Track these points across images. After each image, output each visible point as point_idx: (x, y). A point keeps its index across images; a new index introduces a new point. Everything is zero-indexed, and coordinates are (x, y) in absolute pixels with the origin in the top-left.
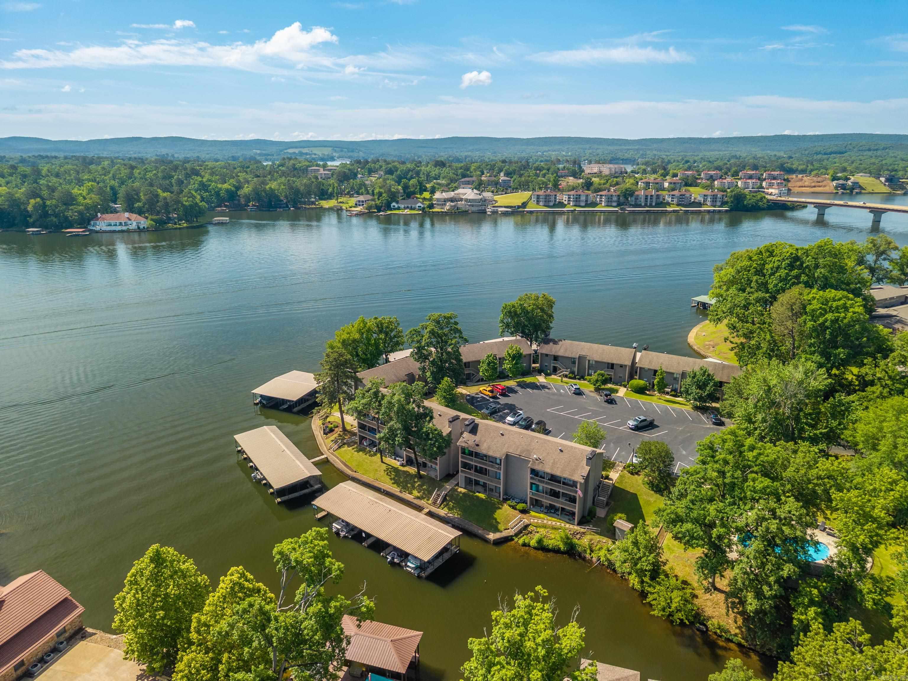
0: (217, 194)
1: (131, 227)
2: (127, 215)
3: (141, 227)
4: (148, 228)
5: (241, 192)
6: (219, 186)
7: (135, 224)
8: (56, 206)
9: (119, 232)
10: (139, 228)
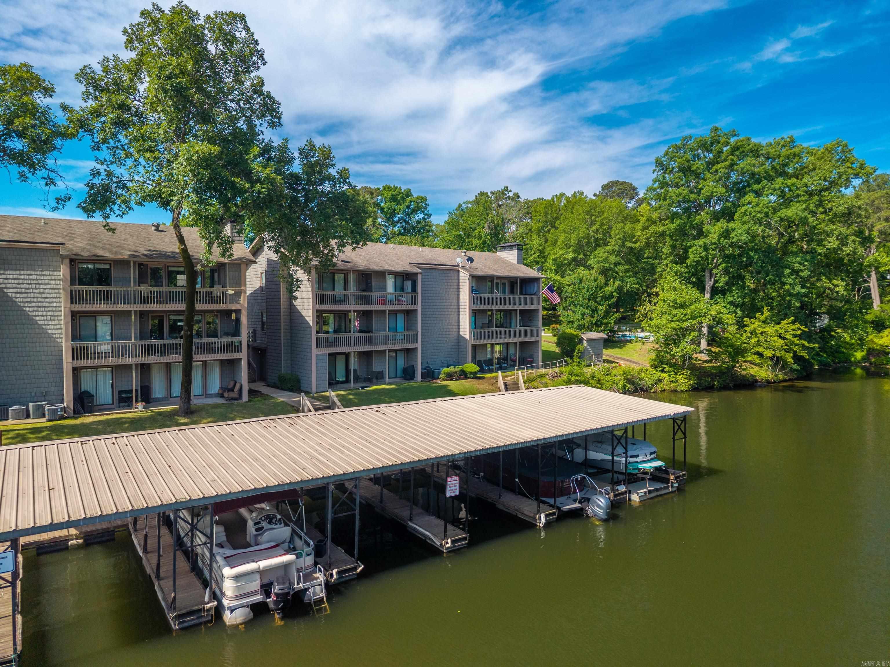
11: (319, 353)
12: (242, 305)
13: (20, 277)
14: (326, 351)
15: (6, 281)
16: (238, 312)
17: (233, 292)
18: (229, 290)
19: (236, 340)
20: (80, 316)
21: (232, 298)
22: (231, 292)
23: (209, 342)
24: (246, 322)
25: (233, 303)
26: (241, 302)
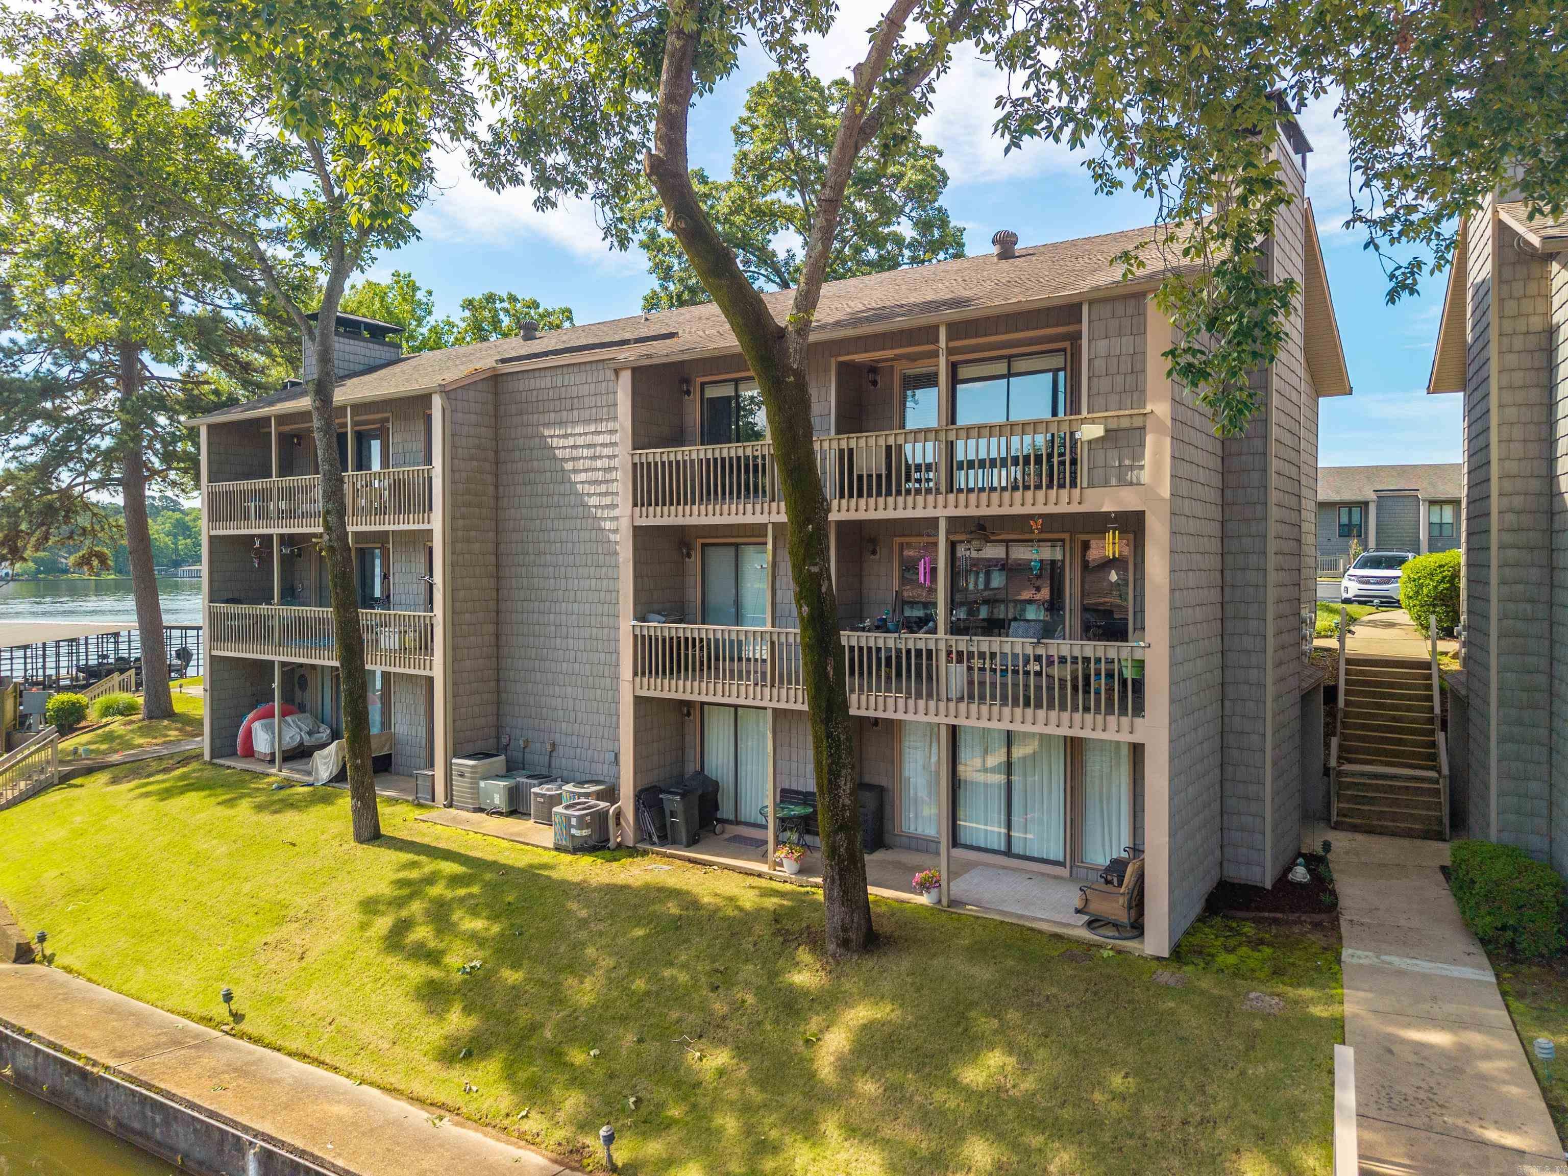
12: (1150, 492)
16: (1134, 520)
17: (1099, 432)
18: (1083, 421)
19: (1125, 653)
20: (704, 545)
21: (1100, 462)
22: (1091, 431)
23: (1015, 656)
24: (1172, 571)
25: (1106, 484)
26: (1145, 476)
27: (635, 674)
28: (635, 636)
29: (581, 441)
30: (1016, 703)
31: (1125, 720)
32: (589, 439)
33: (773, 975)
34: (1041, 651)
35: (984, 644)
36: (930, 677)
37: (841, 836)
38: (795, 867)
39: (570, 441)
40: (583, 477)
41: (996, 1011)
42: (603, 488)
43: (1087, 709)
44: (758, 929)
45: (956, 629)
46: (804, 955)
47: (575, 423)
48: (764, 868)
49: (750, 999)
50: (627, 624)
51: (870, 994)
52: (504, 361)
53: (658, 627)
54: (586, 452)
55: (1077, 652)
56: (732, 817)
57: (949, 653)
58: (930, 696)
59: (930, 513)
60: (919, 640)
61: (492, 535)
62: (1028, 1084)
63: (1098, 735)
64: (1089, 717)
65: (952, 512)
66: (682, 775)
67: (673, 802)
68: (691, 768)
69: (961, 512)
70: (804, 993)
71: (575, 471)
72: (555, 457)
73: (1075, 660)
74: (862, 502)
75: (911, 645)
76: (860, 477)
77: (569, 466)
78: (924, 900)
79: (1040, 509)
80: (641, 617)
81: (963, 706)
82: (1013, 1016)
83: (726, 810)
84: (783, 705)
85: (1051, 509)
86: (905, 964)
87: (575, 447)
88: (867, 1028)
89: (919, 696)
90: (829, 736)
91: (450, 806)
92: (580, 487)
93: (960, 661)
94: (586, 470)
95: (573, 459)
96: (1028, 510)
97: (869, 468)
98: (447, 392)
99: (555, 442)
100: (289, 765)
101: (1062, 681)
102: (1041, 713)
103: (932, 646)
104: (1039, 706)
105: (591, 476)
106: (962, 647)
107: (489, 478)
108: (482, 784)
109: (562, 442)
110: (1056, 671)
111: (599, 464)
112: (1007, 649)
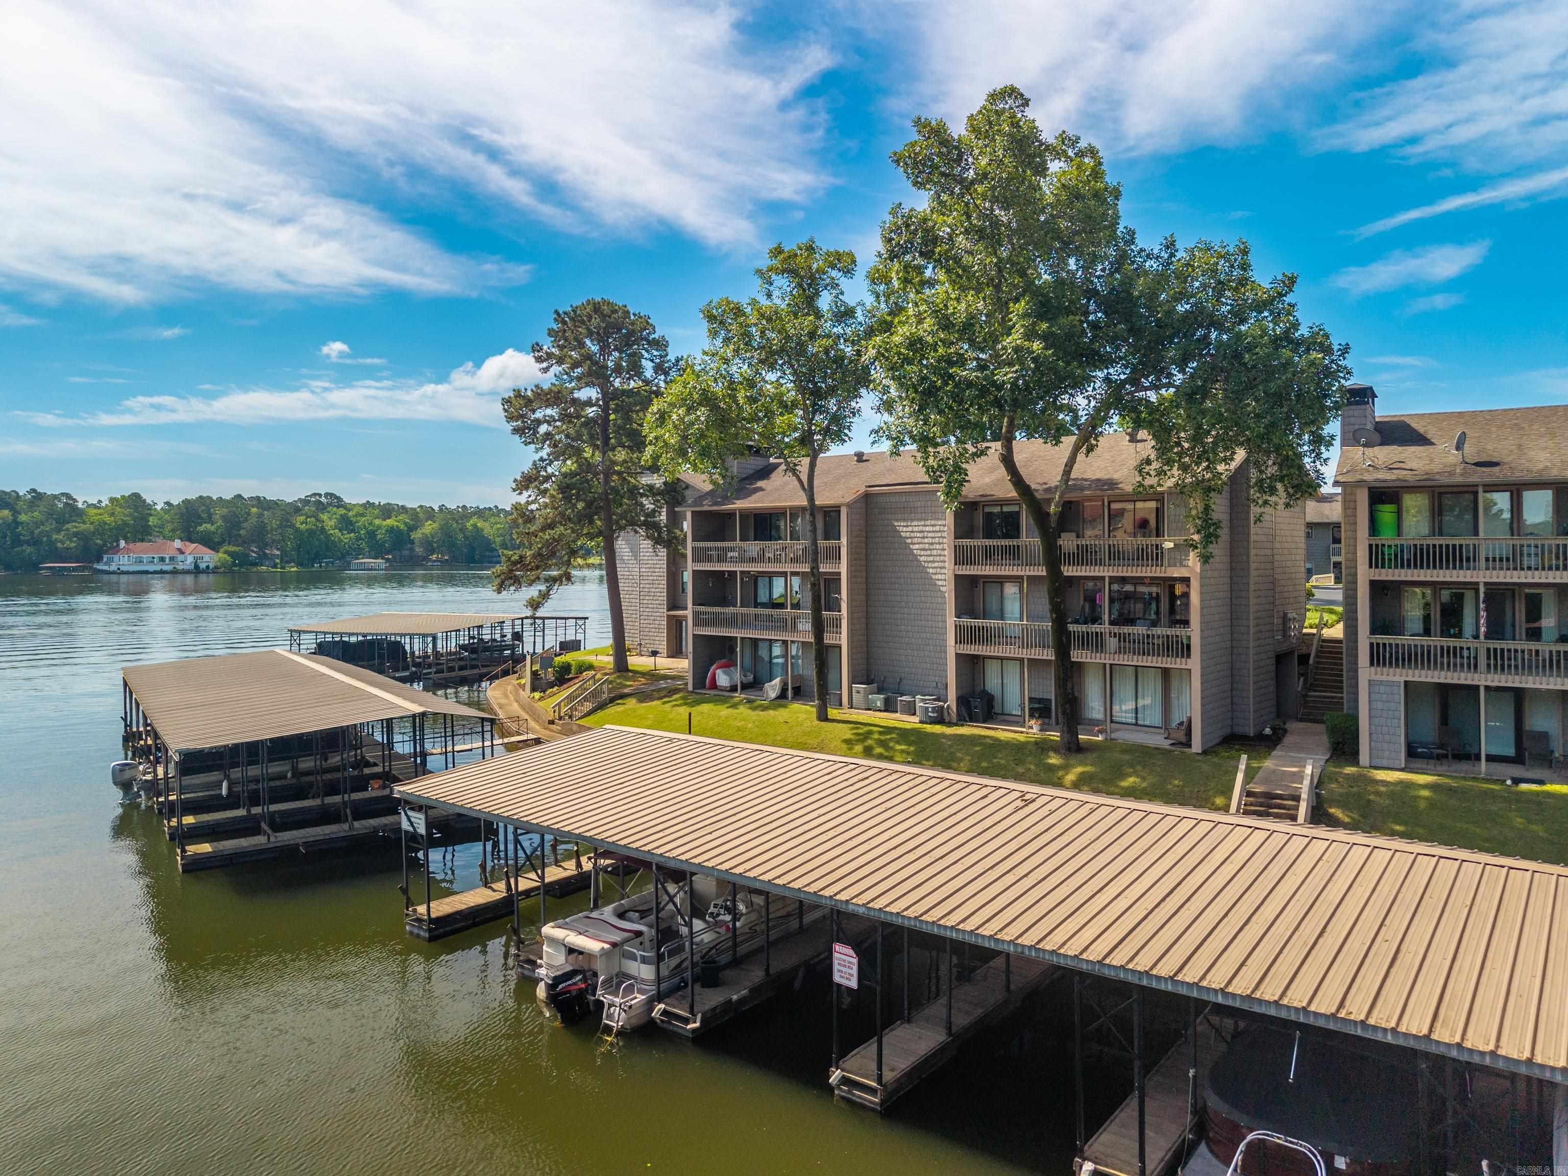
0: (372, 534)
1: (180, 567)
2: (178, 543)
3: (203, 566)
4: (216, 567)
5: (416, 535)
6: (377, 522)
7: (190, 559)
8: (38, 524)
9: (155, 572)
10: (197, 566)
11: (1379, 677)
12: (1192, 570)
13: (924, 529)
14: (1399, 676)
15: (912, 535)
16: (1186, 581)
17: (1171, 545)
18: (1166, 540)
19: (1183, 633)
20: (984, 582)
21: (1173, 556)
22: (1169, 545)
23: (1139, 634)
24: (1201, 601)
25: (1175, 566)
26: (1190, 563)
27: (956, 643)
28: (956, 626)
29: (916, 529)
30: (1139, 654)
31: (1184, 660)
32: (921, 528)
33: (1041, 760)
34: (1149, 632)
35: (1126, 629)
36: (1102, 646)
37: (1067, 706)
38: (1039, 728)
39: (910, 529)
40: (917, 546)
41: (1132, 766)
42: (929, 553)
43: (1168, 656)
44: (1029, 747)
45: (1112, 623)
46: (1051, 754)
47: (912, 520)
48: (1024, 730)
49: (1032, 767)
50: (951, 620)
51: (1082, 764)
52: (870, 486)
53: (966, 621)
54: (918, 535)
55: (1164, 633)
56: (1000, 712)
57: (1110, 633)
58: (1102, 652)
59: (1101, 574)
60: (1095, 628)
61: (864, 574)
62: (1144, 785)
63: (1173, 666)
64: (1169, 659)
65: (1111, 574)
66: (974, 692)
67: (976, 702)
68: (978, 689)
69: (1115, 574)
70: (1053, 765)
71: (913, 544)
72: (901, 537)
73: (1163, 637)
74: (1070, 568)
75: (1093, 630)
76: (1065, 554)
77: (909, 541)
78: (1100, 738)
79: (1149, 574)
80: (958, 616)
81: (1116, 656)
82: (1139, 768)
83: (997, 709)
84: (1032, 657)
85: (1153, 575)
86: (1095, 755)
87: (912, 532)
88: (1082, 773)
89: (1097, 652)
90: (1063, 665)
91: (852, 708)
92: (915, 551)
93: (1115, 636)
94: (919, 544)
95: (911, 538)
96: (1144, 575)
97: (1069, 550)
98: (848, 505)
99: (901, 529)
100: (744, 691)
101: (1158, 645)
102: (1150, 658)
103: (1103, 630)
104: (1149, 655)
105: (921, 546)
106: (1116, 631)
107: (863, 545)
108: (870, 696)
109: (905, 529)
110: (1156, 641)
111: (926, 540)
112: (1135, 632)
